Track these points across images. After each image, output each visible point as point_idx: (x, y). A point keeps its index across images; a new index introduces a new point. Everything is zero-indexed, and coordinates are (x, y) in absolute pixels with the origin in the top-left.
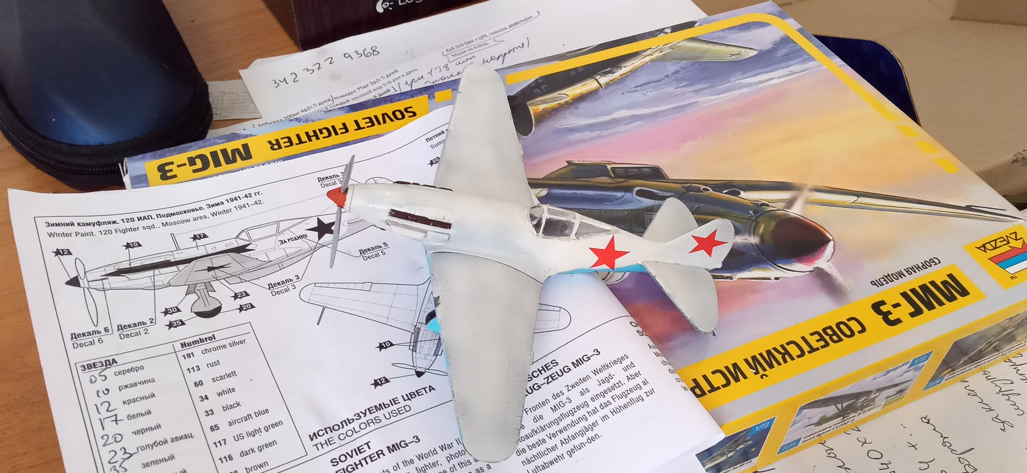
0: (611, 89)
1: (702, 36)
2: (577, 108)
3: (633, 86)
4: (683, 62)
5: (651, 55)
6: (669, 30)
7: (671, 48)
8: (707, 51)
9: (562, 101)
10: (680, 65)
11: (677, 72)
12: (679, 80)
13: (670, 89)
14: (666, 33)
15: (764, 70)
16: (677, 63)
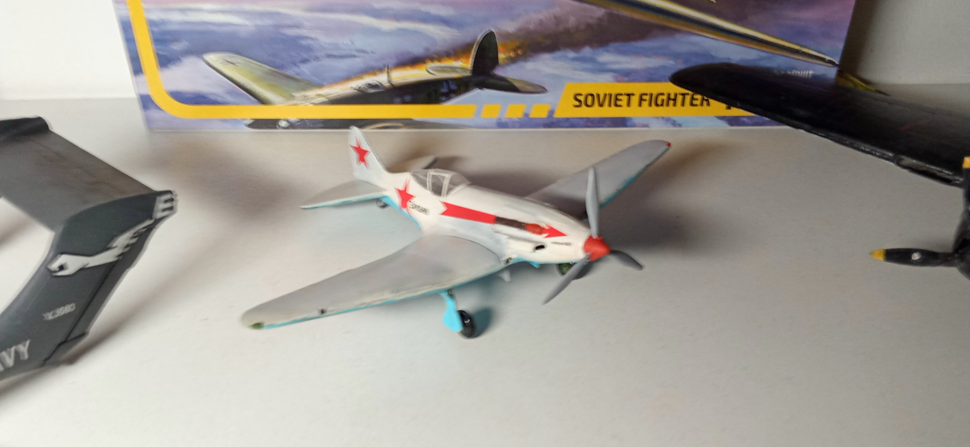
0: (380, 64)
1: (252, 103)
2: (427, 50)
3: (357, 60)
4: (290, 72)
5: (319, 95)
6: (283, 124)
7: (292, 97)
8: (257, 80)
9: (437, 64)
10: (296, 70)
11: (305, 61)
12: (309, 49)
13: (324, 40)
14: (288, 121)
15: (212, 28)
16: (298, 74)
